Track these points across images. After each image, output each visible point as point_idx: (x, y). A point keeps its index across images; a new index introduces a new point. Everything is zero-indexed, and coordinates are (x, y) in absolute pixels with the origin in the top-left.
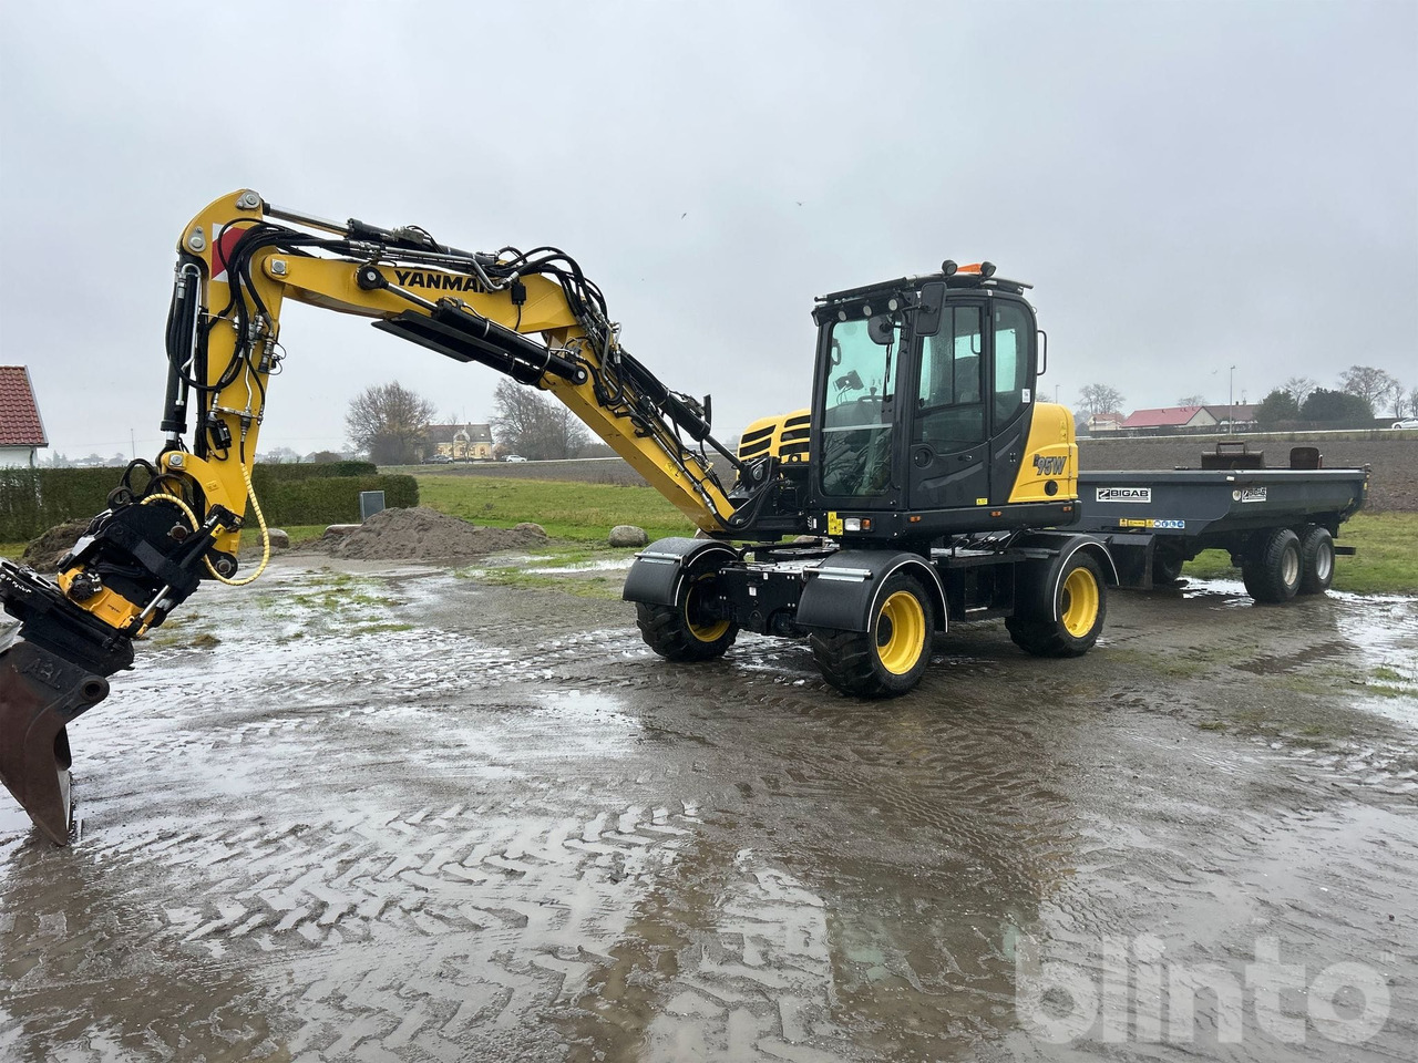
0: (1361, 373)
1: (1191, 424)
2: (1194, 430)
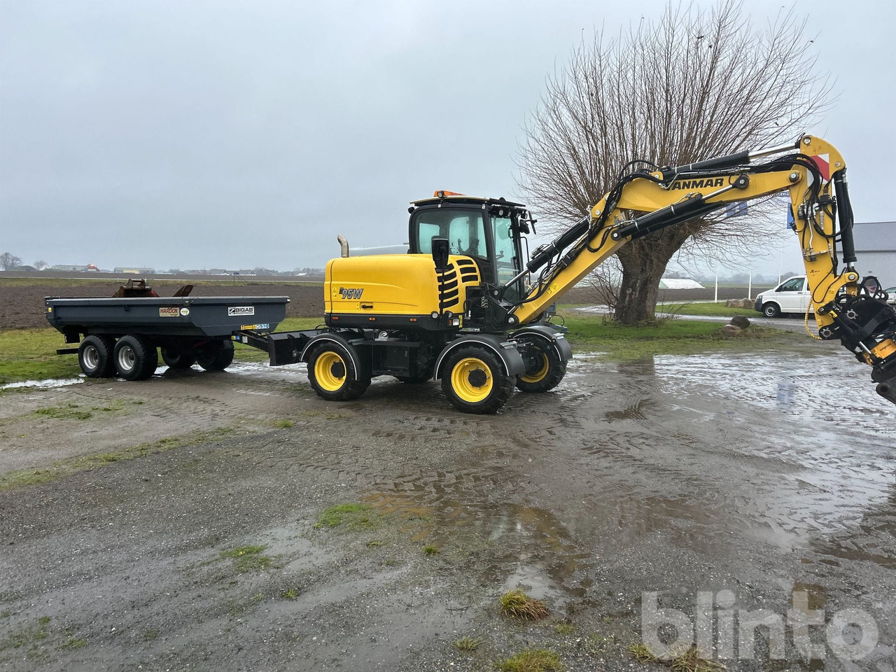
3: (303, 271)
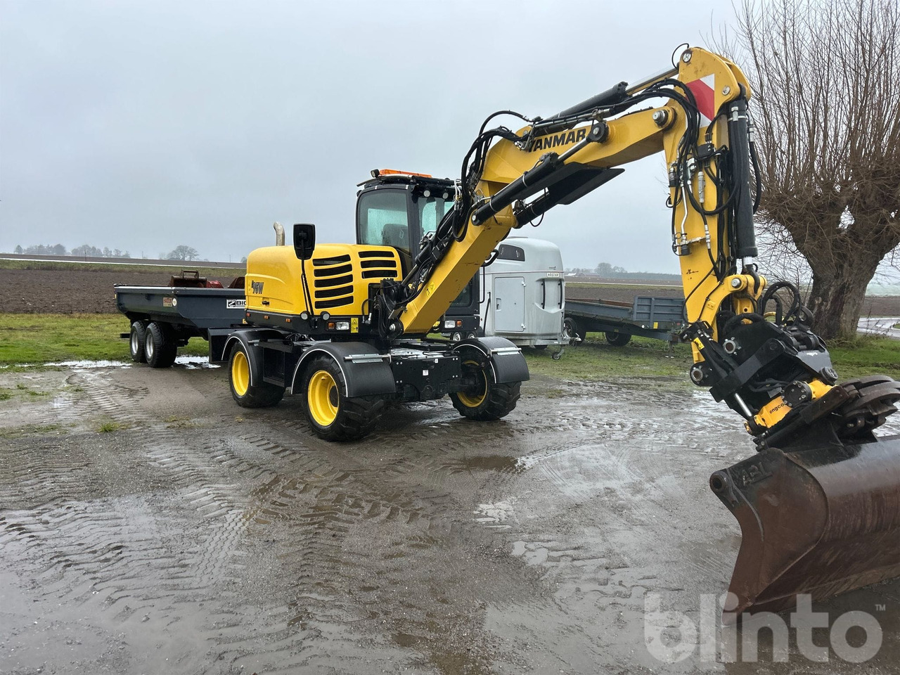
3: (573, 272)
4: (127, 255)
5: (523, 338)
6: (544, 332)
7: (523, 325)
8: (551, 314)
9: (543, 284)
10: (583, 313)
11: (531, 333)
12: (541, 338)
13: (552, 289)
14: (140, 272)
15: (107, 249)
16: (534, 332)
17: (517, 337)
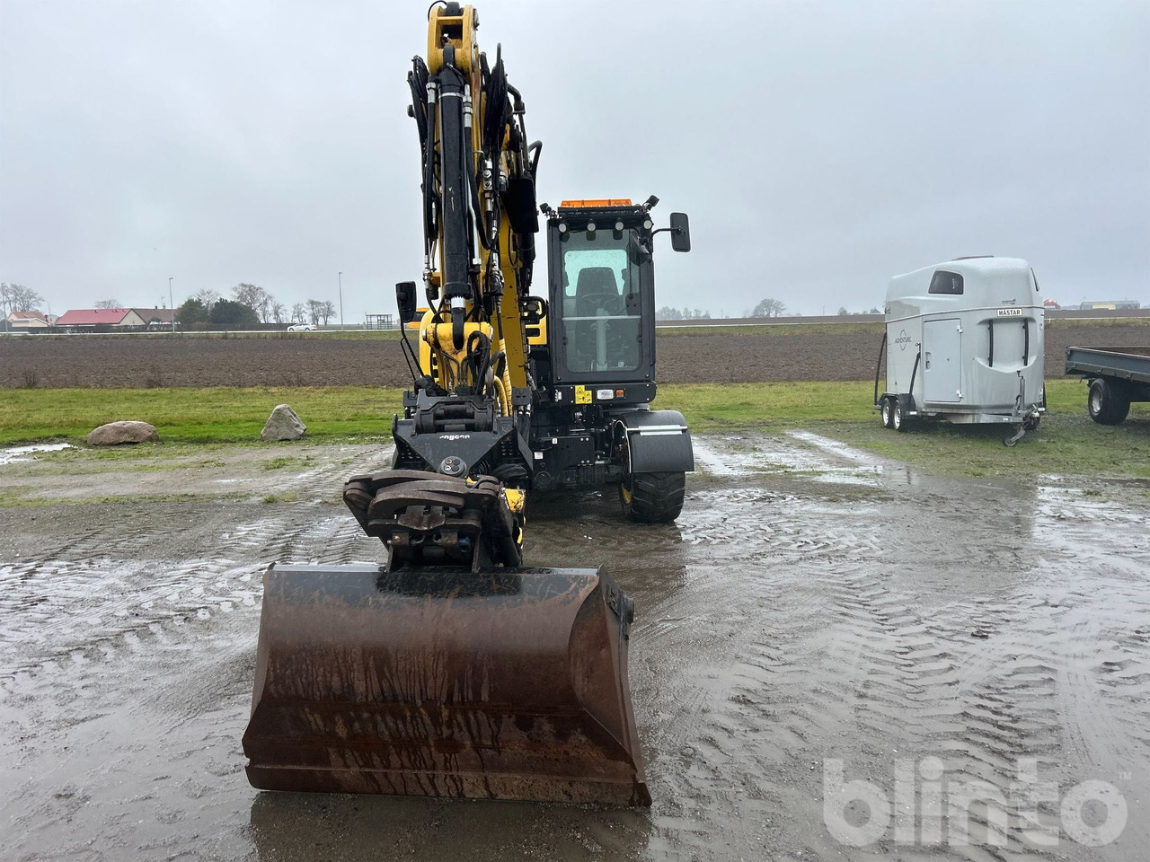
0: (247, 289)
1: (122, 324)
2: (126, 328)
4: (707, 315)
5: (962, 411)
6: (992, 403)
7: (958, 392)
8: (1006, 374)
9: (991, 329)
10: (1115, 371)
11: (971, 404)
12: (991, 411)
13: (1008, 337)
14: (689, 335)
15: (686, 310)
16: (976, 404)
17: (955, 411)
